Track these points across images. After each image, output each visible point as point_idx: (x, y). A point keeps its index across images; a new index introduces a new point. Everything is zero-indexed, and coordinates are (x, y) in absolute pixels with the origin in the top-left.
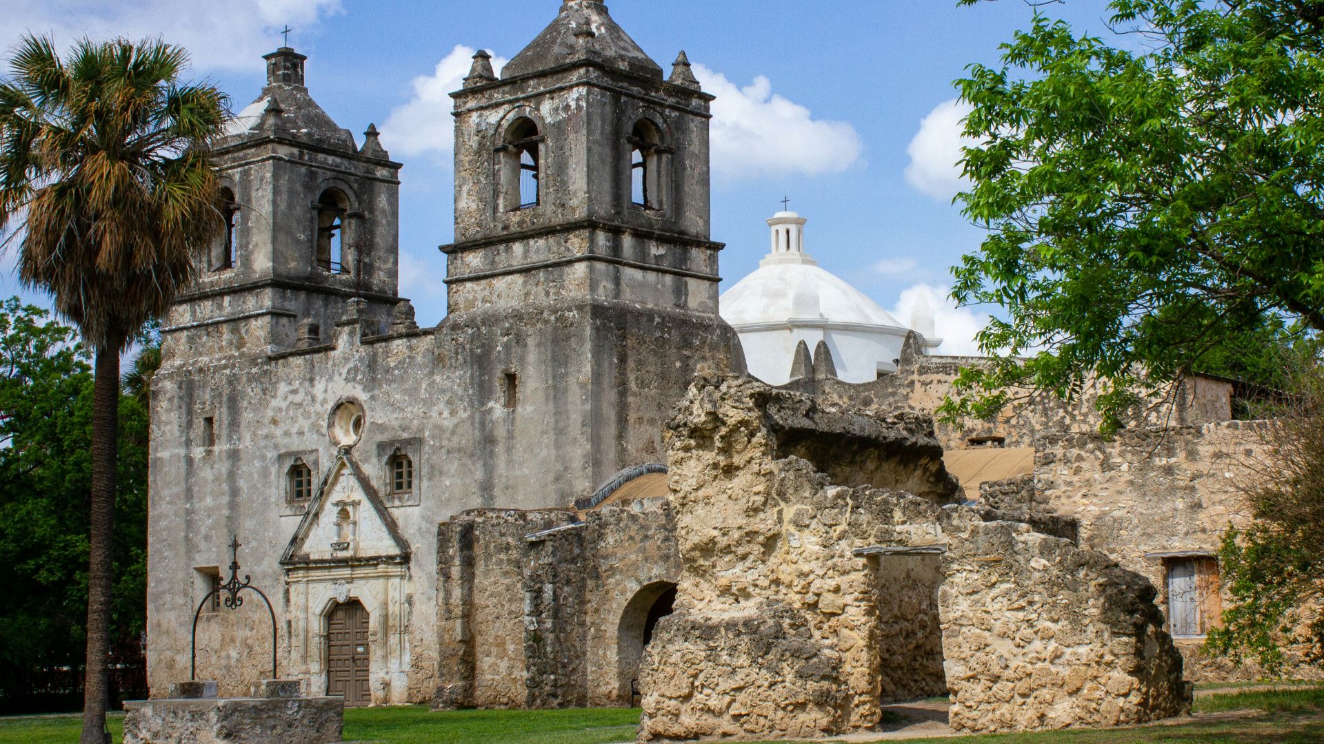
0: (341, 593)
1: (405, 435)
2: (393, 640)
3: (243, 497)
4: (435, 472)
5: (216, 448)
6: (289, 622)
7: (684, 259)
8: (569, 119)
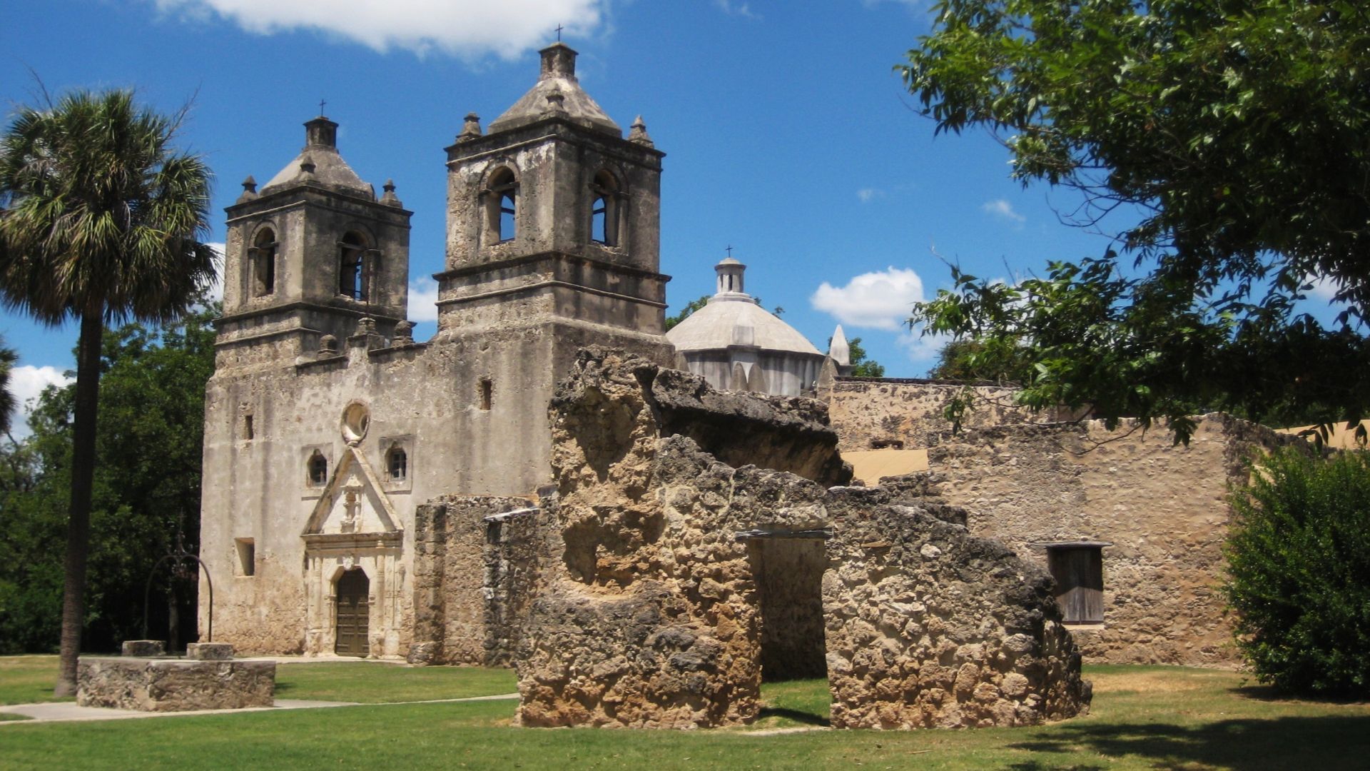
0: (348, 564)
1: (402, 432)
2: (388, 602)
3: (272, 482)
4: (426, 462)
5: (254, 441)
6: (306, 586)
7: (637, 287)
8: (540, 167)
